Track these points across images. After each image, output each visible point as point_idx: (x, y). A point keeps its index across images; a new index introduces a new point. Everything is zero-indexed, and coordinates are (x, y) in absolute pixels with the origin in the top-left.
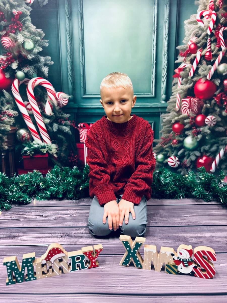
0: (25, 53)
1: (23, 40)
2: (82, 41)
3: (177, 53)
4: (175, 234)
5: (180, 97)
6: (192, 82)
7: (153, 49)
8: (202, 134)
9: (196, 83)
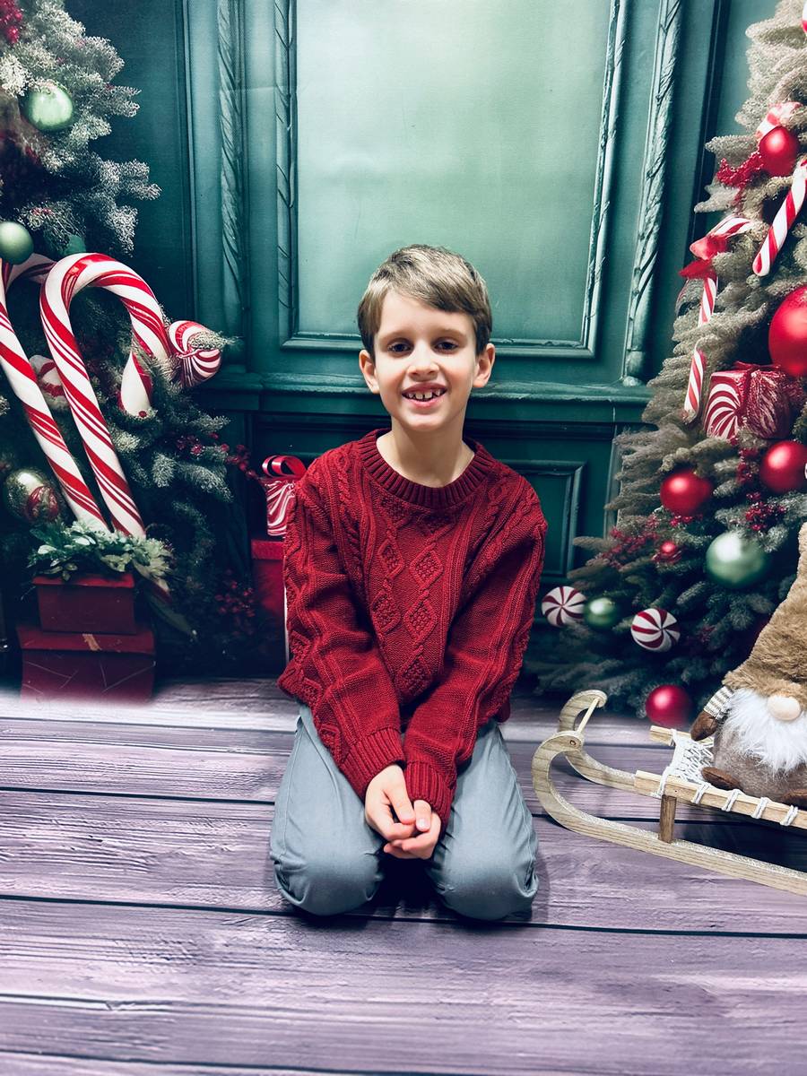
0: (34, 142)
1: (27, 85)
2: (289, 96)
3: (707, 168)
4: (657, 976)
5: (704, 365)
6: (762, 302)
7: (600, 147)
8: (785, 526)
9: (777, 305)
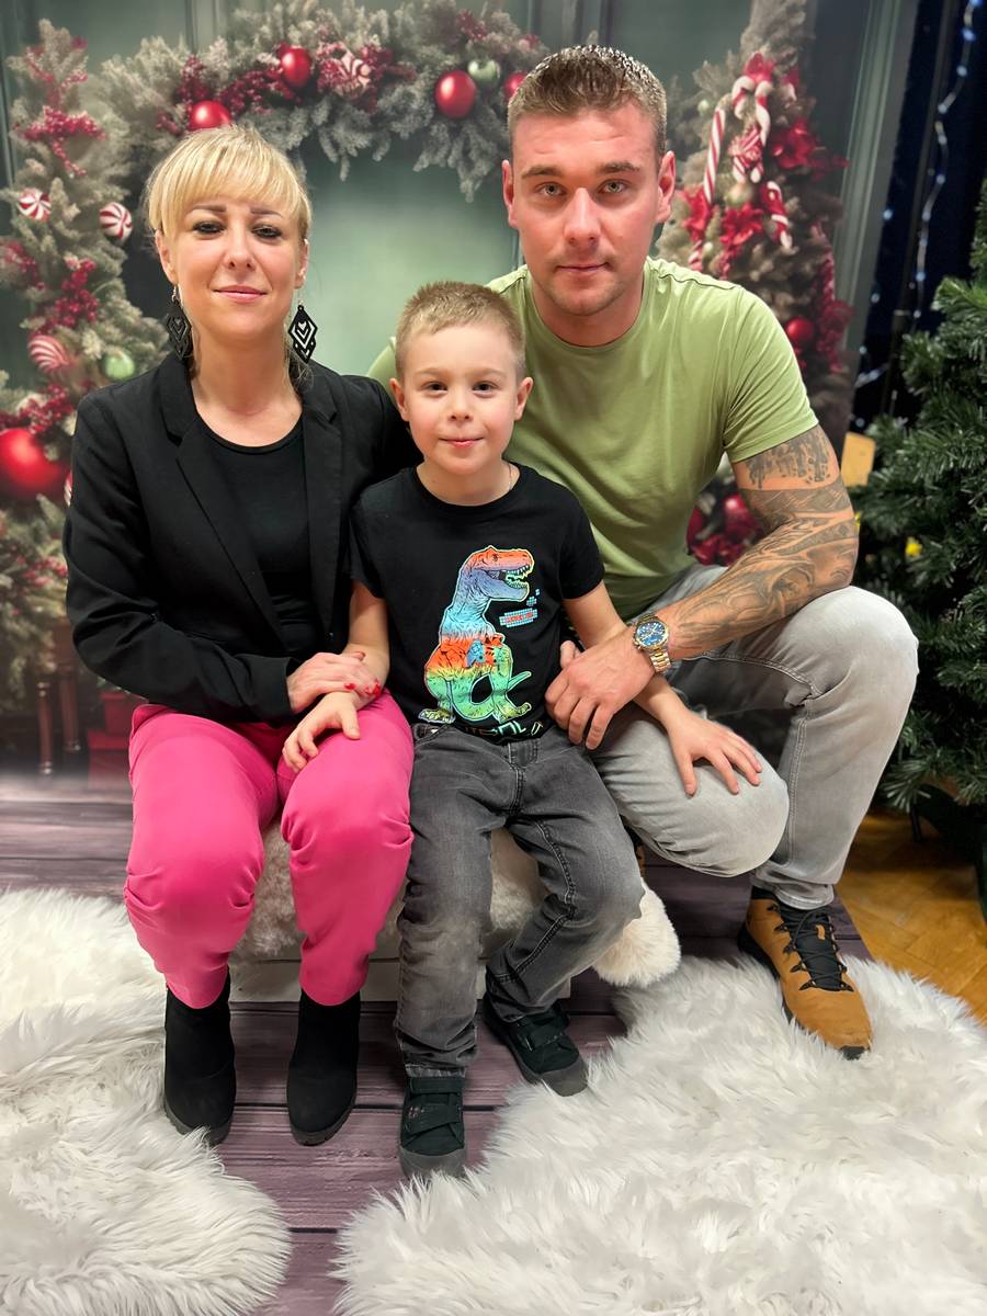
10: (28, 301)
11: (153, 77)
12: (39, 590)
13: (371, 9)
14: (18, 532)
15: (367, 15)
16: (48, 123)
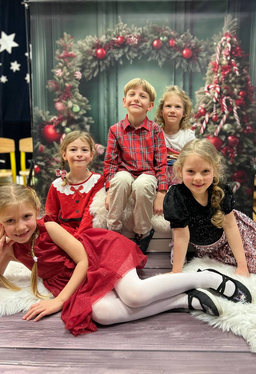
10: (56, 95)
11: (88, 44)
12: (52, 166)
13: (138, 27)
14: (47, 151)
15: (137, 29)
16: (64, 55)
